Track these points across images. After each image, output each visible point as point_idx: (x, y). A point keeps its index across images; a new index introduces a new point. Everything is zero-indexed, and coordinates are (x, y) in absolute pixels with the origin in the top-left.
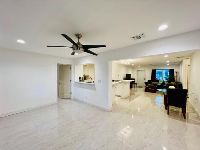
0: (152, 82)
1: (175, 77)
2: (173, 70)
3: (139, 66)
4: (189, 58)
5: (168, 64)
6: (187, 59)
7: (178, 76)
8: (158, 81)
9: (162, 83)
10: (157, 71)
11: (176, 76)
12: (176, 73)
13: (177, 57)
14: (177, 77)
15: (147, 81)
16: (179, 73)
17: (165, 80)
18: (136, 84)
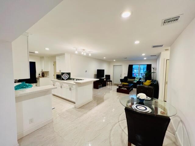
0: (128, 79)
1: (152, 74)
2: (151, 65)
3: (114, 60)
4: (169, 48)
5: (145, 59)
6: (166, 50)
7: (155, 72)
8: (134, 78)
9: (138, 80)
10: (133, 66)
11: (153, 72)
12: (153, 69)
13: (154, 47)
14: (154, 74)
15: (123, 78)
16: (156, 69)
17: (141, 77)
18: (111, 81)
